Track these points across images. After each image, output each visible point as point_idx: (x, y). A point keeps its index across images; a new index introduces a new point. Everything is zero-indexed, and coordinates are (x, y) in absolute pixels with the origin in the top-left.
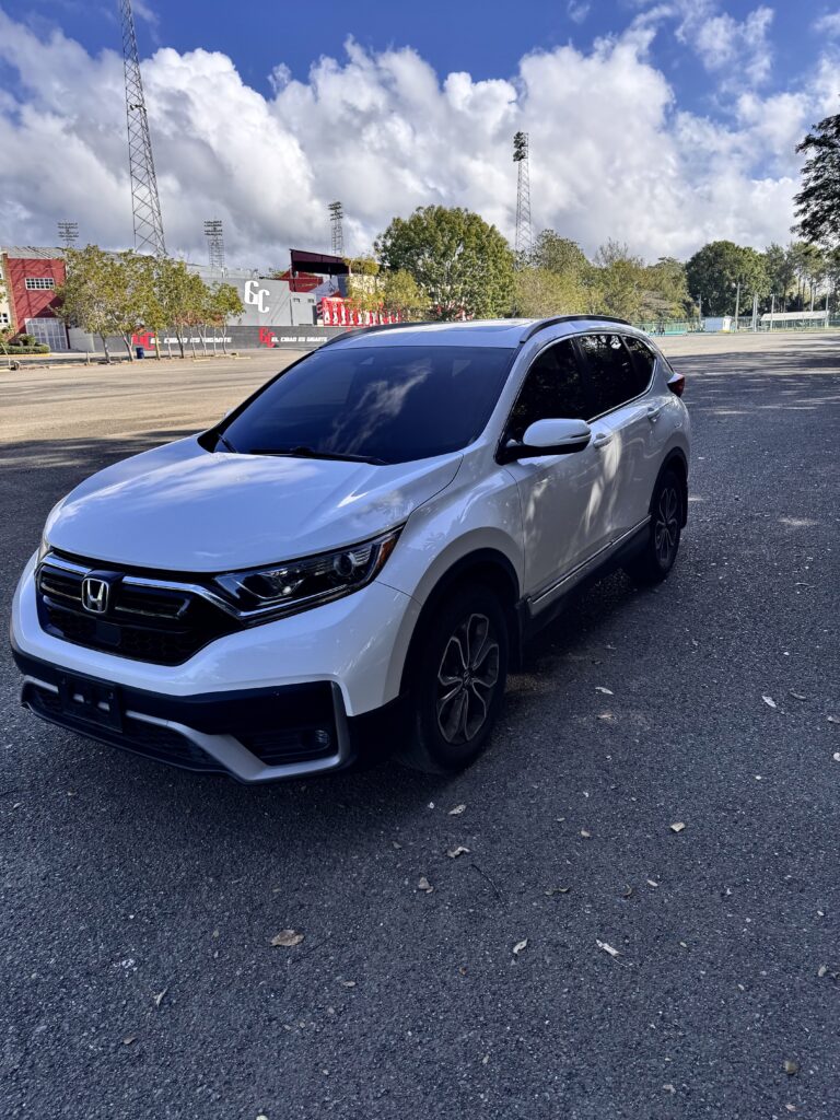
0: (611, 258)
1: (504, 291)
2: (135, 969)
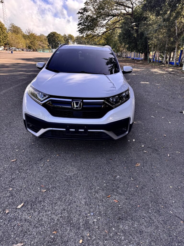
0: (29, 32)
1: (5, 38)
2: (121, 177)
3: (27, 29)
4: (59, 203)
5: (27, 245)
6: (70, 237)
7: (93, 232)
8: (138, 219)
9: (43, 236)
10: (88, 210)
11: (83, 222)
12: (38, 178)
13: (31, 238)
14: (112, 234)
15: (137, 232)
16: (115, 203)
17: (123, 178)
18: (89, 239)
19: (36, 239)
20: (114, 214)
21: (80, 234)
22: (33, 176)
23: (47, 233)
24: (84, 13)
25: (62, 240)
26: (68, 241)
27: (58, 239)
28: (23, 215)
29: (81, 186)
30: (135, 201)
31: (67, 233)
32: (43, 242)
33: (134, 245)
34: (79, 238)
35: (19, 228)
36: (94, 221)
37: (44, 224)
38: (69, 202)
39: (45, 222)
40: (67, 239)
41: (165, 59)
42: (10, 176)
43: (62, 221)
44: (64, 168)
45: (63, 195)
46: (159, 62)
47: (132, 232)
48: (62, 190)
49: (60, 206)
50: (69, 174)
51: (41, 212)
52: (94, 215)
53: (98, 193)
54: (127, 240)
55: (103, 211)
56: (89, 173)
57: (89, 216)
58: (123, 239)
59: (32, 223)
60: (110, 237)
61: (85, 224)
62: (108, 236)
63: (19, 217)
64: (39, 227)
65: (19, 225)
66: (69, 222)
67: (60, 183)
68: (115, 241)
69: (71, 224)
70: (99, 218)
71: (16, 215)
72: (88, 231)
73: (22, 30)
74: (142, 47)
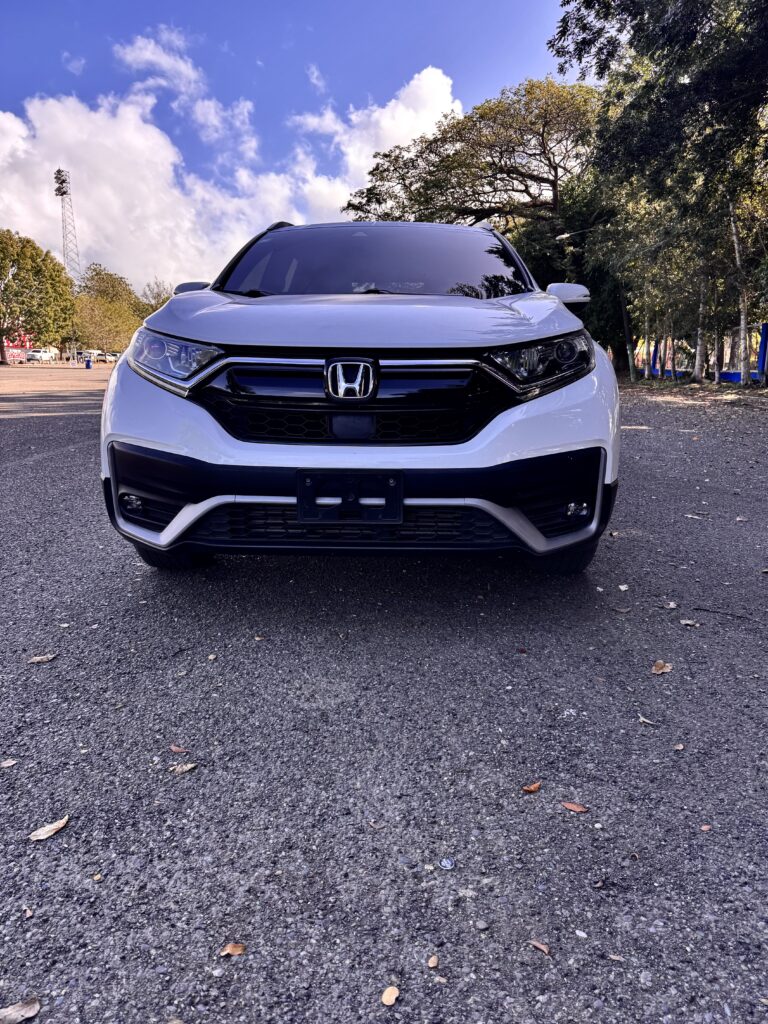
0: (159, 295)
1: (65, 313)
2: (585, 713)
3: (153, 285)
4: (261, 817)
5: (59, 1015)
6: (321, 972)
7: (459, 948)
8: (716, 889)
9: (160, 969)
10: (420, 848)
11: (396, 901)
12: (155, 720)
13: (89, 979)
14: (577, 961)
15: (722, 948)
16: (572, 817)
17: (596, 718)
18: (439, 983)
19: (118, 983)
20: (571, 866)
21: (382, 960)
22: (131, 711)
23: (189, 954)
24: (368, 208)
25: (274, 988)
26: (309, 996)
27: (248, 987)
28: (60, 869)
29: (381, 746)
30: (682, 809)
31: (302, 954)
32: (156, 1000)
33: (724, 1015)
34: (375, 978)
35: (26, 931)
36: (461, 894)
37: (170, 911)
38: (317, 813)
39: (177, 902)
40: (305, 985)
41: (703, 362)
42: (17, 715)
43: (276, 897)
44: (289, 682)
45: (285, 784)
46: (675, 375)
47: (692, 951)
48: (278, 763)
49: (267, 828)
50: (314, 705)
51: (159, 856)
52: (455, 868)
53: (468, 777)
54: (673, 991)
55: (509, 853)
56: (419, 700)
57: (432, 872)
58: (649, 984)
59: (105, 906)
60: (566, 975)
61: (412, 910)
62: (554, 971)
63: (36, 879)
64: (143, 926)
65: (29, 913)
66: (319, 899)
67: (265, 736)
68: (597, 991)
69: (326, 910)
70: (486, 881)
71: (16, 870)
72: (431, 945)
73: (132, 288)
74: (602, 323)
